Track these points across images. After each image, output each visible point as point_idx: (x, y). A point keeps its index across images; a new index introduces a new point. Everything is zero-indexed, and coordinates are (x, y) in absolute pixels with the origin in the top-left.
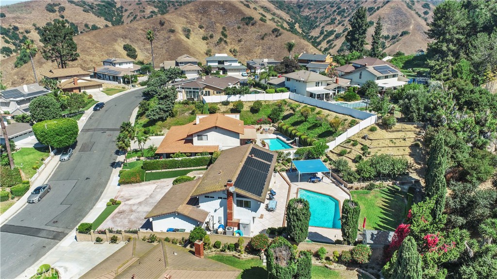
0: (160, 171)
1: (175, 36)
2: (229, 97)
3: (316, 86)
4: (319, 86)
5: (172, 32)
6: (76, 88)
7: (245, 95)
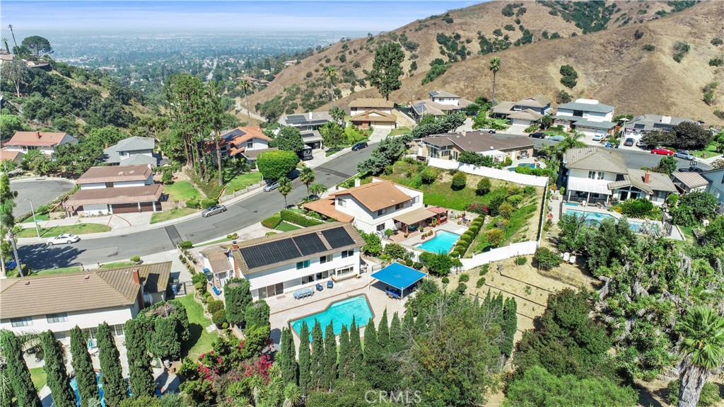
0: (292, 224)
1: (650, 56)
2: (460, 165)
3: (590, 177)
4: (593, 178)
5: (649, 50)
6: (365, 122)
7: (482, 167)
